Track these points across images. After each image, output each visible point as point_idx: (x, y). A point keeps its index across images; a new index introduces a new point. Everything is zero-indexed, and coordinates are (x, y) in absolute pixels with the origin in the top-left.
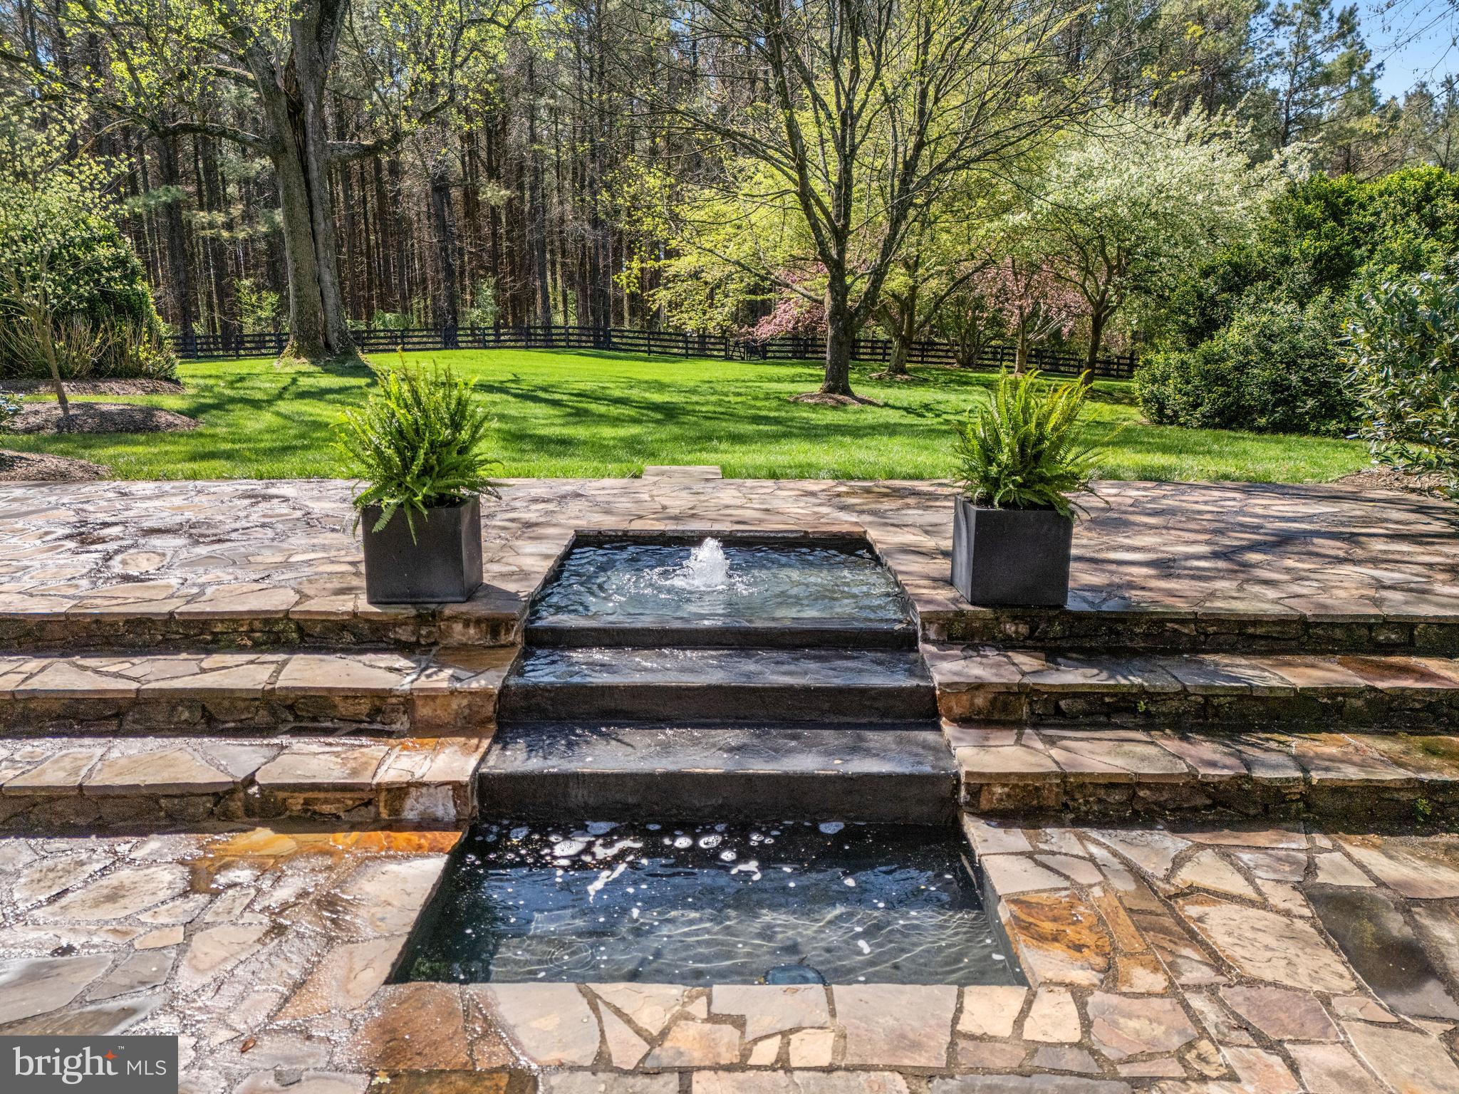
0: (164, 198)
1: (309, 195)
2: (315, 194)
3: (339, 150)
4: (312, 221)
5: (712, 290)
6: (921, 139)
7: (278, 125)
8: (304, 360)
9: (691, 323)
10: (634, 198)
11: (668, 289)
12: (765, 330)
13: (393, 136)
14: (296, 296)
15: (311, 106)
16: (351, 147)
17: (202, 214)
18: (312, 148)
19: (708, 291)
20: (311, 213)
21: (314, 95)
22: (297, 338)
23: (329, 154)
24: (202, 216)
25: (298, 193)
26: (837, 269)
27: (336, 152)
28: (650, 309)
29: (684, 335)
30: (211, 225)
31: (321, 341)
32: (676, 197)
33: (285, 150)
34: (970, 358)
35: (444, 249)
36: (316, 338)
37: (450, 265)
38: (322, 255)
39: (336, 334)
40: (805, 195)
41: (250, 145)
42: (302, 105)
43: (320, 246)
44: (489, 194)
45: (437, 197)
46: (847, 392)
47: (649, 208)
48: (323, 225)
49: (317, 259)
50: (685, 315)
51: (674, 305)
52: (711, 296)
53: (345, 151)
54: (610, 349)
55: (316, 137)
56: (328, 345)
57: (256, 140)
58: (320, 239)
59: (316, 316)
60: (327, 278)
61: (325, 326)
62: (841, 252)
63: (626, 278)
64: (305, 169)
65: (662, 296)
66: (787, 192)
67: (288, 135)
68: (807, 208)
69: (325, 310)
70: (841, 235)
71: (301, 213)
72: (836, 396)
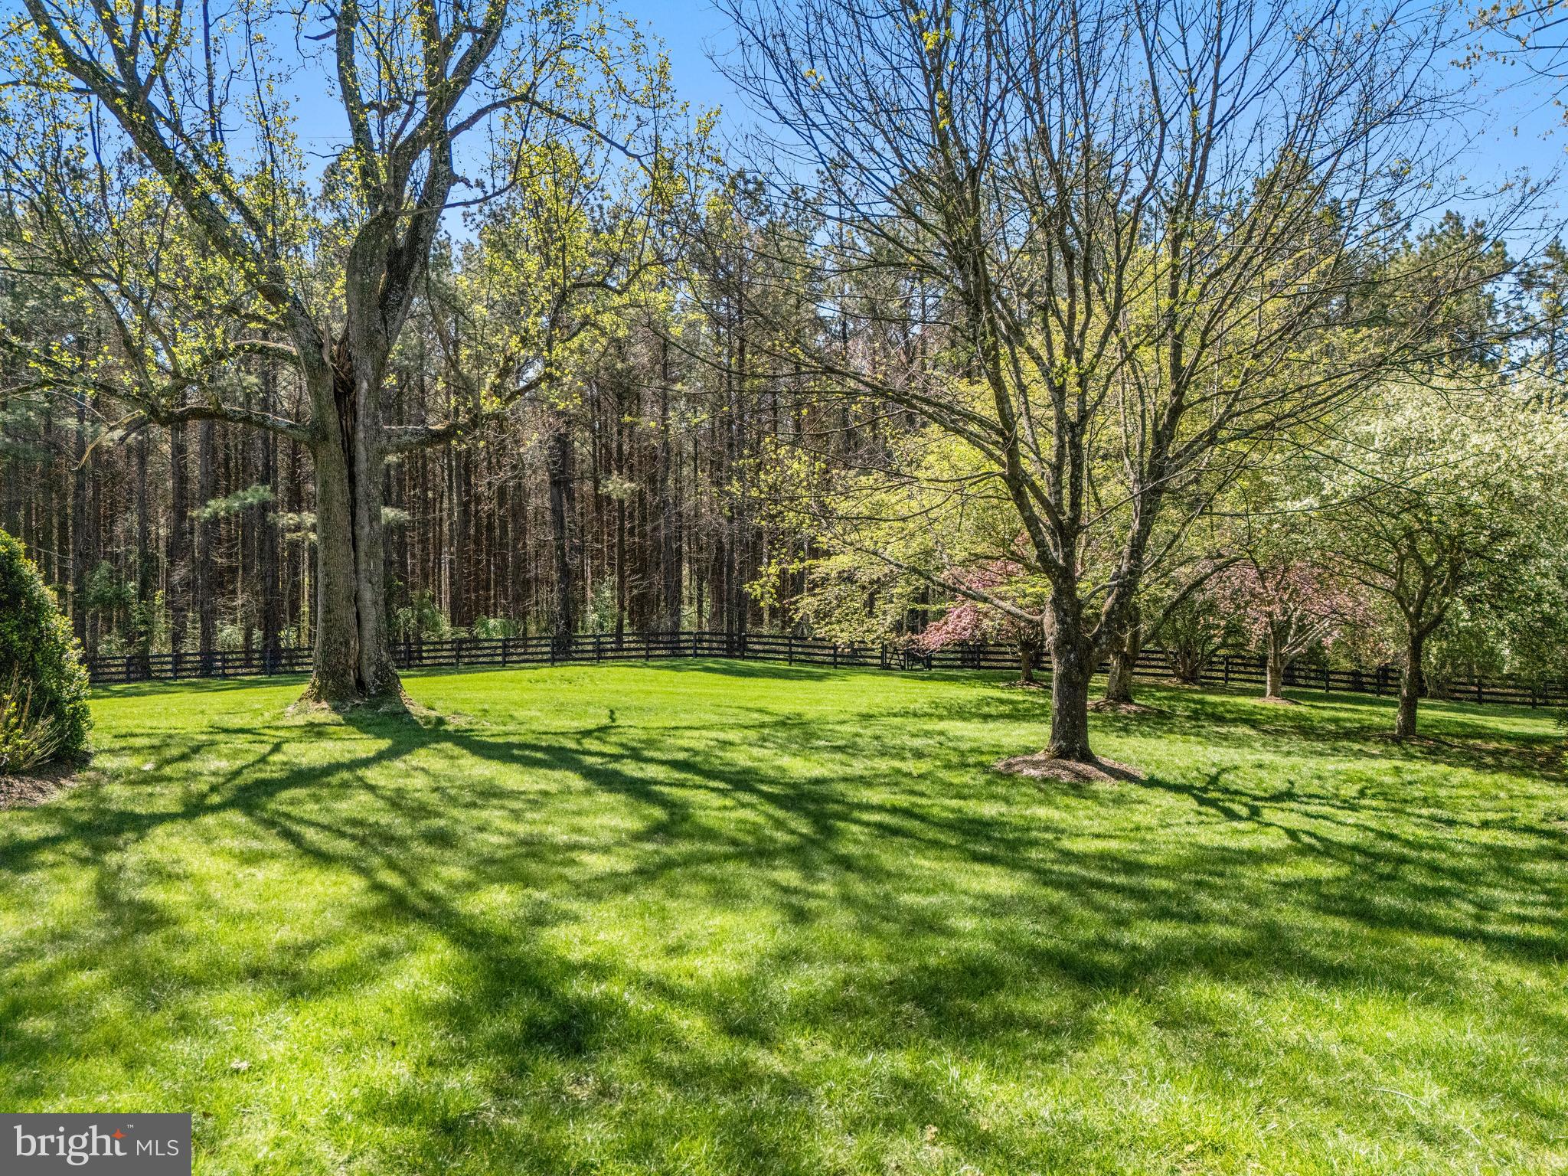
0: (250, 500)
1: (353, 491)
2: (360, 490)
3: (399, 436)
4: (353, 523)
5: (871, 595)
6: (1179, 401)
7: (320, 407)
8: (324, 704)
9: (843, 635)
10: (773, 488)
11: (814, 595)
12: (933, 639)
13: (471, 420)
14: (325, 621)
15: (365, 385)
16: (416, 433)
17: (290, 515)
18: (361, 435)
19: (865, 597)
20: (353, 515)
21: (369, 371)
22: (319, 674)
23: (384, 442)
24: (289, 519)
25: (339, 490)
26: (1064, 578)
27: (394, 440)
28: (791, 619)
29: (835, 648)
30: (298, 528)
31: (351, 679)
32: (827, 484)
33: (325, 438)
34: (1194, 671)
35: (561, 547)
36: (345, 673)
37: (566, 565)
38: (363, 566)
39: (373, 669)
40: (1016, 481)
41: (283, 432)
42: (353, 383)
43: (362, 554)
44: (611, 487)
45: (555, 491)
46: (1087, 757)
47: (792, 499)
48: (367, 529)
49: (356, 572)
50: (837, 627)
51: (822, 615)
52: (870, 603)
53: (407, 438)
54: (744, 658)
55: (368, 421)
56: (360, 683)
57: (291, 426)
58: (363, 546)
59: (347, 643)
60: (367, 596)
61: (360, 658)
62: (1069, 556)
63: (761, 589)
64: (351, 462)
65: (807, 604)
66: (990, 474)
67: (332, 418)
68: (1019, 497)
69: (360, 637)
70: (1068, 532)
71: (341, 516)
72: (1072, 764)
